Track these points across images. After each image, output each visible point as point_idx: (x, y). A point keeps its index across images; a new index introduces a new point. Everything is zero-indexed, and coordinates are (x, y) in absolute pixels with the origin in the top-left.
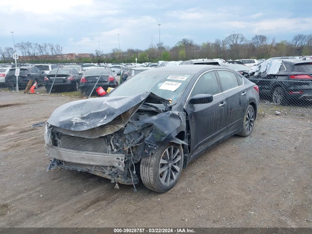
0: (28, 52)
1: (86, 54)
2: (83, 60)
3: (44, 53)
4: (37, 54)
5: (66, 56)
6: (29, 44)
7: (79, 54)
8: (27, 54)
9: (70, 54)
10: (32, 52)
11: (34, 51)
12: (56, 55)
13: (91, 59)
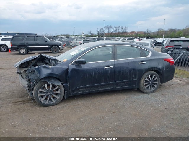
0: (110, 31)
1: (142, 32)
2: (139, 35)
3: (118, 31)
4: (114, 32)
5: (129, 33)
6: (111, 27)
7: (137, 32)
8: (109, 32)
9: (132, 32)
10: (112, 31)
11: (113, 30)
12: (124, 32)
13: (143, 35)
